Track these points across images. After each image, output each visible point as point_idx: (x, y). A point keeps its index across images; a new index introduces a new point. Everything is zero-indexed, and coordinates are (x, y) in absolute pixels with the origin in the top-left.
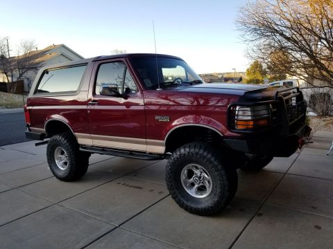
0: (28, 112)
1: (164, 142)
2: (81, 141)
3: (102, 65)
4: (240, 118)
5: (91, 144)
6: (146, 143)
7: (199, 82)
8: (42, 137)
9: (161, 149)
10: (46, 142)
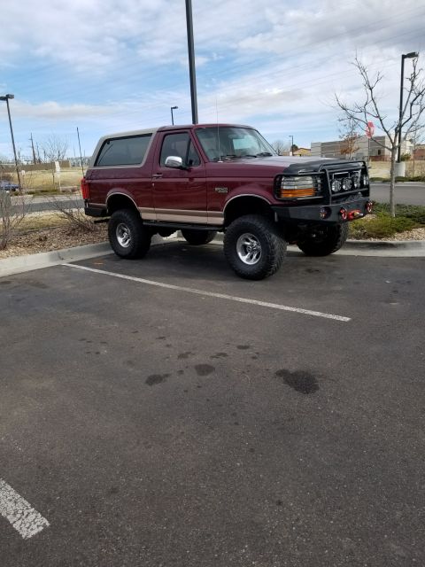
0: (87, 187)
1: (223, 213)
2: (145, 216)
3: (167, 137)
4: (284, 188)
5: (155, 218)
6: (207, 215)
7: (269, 155)
8: (103, 213)
9: (220, 221)
10: (106, 221)
